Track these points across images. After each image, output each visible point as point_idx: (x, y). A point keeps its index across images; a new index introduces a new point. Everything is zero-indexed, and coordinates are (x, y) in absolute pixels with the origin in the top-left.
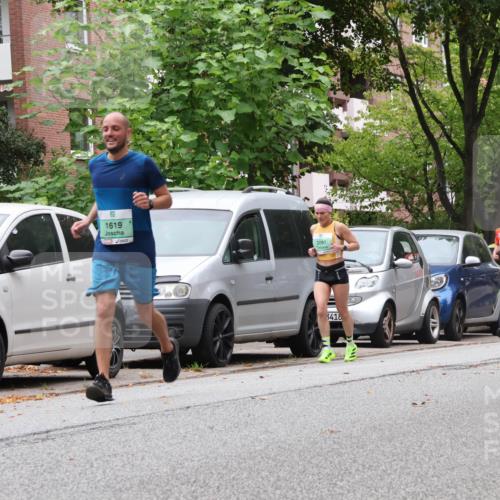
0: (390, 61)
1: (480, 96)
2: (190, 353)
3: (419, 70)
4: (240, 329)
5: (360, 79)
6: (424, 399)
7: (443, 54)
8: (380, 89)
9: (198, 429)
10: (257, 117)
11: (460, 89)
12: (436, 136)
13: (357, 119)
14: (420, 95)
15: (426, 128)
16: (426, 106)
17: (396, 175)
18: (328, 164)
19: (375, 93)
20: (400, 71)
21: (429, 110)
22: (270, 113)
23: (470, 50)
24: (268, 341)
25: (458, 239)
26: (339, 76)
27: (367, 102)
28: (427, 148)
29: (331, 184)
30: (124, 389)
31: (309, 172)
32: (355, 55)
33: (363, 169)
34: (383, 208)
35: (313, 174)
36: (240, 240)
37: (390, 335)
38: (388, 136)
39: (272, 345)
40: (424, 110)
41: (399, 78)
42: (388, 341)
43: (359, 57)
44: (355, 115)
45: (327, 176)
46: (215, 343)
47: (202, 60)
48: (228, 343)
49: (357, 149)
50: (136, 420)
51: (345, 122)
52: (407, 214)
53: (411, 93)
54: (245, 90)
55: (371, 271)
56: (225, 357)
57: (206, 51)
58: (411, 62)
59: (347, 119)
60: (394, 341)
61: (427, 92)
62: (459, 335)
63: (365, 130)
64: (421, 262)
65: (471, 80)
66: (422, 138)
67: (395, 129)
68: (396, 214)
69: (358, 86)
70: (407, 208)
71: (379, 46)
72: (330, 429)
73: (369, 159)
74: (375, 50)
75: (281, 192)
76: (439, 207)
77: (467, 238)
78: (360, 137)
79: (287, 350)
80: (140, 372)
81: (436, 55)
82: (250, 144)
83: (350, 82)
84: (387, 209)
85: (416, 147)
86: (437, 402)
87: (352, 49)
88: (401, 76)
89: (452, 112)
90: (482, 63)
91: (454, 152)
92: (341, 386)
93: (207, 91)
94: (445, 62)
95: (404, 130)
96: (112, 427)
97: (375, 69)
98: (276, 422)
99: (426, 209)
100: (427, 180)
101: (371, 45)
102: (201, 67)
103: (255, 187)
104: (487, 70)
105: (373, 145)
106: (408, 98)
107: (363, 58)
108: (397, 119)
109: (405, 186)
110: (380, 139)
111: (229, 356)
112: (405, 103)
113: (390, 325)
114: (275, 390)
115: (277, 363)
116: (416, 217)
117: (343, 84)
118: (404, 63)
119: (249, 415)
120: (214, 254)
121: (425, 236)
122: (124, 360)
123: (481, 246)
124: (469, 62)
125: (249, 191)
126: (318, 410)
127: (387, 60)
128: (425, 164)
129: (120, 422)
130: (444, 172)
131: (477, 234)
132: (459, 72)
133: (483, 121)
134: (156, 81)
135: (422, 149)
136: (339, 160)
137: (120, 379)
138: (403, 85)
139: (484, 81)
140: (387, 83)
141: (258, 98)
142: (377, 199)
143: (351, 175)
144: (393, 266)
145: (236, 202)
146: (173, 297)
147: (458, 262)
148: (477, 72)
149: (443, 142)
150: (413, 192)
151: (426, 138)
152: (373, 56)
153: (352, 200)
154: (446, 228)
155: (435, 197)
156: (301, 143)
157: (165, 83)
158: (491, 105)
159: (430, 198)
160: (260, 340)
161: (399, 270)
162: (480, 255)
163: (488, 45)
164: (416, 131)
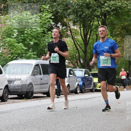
1: (88, 39)
2: (24, 96)
3: (74, 34)
4: (35, 91)
6: (76, 106)
7: (80, 30)
8: (66, 37)
9: (25, 113)
10: (38, 43)
11: (83, 38)
12: (78, 48)
14: (75, 39)
15: (76, 46)
20: (70, 34)
21: (77, 42)
22: (41, 42)
23: (85, 29)
24: (41, 93)
25: (83, 71)
28: (76, 51)
30: (9, 104)
36: (35, 71)
39: (42, 94)
40: (75, 42)
46: (29, 94)
47: (26, 30)
48: (33, 93)
50: (11, 111)
53: (73, 38)
54: (36, 37)
58: (73, 32)
60: (69, 93)
61: (76, 38)
62: (84, 92)
64: (75, 76)
65: (86, 36)
68: (70, 65)
69: (61, 37)
70: (72, 64)
72: (55, 113)
74: (65, 29)
76: (79, 64)
77: (85, 71)
79: (46, 95)
80: (13, 100)
81: (78, 30)
82: (37, 49)
84: (68, 64)
85: (74, 50)
87: (60, 28)
89: (81, 43)
90: (88, 32)
91: (82, 52)
92: (58, 103)
93: (27, 37)
94: (80, 32)
95: (71, 46)
96: (6, 113)
97: (64, 33)
99: (76, 64)
100: (76, 58)
102: (26, 32)
104: (89, 34)
106: (72, 40)
107: (62, 31)
108: (69, 44)
109: (71, 59)
111: (32, 97)
113: (68, 90)
114: (43, 104)
115: (43, 98)
116: (74, 66)
118: (71, 32)
119: (37, 110)
120: (29, 74)
121: (76, 70)
122: (9, 97)
123: (88, 72)
124: (85, 32)
125: (37, 60)
127: (67, 31)
128: (76, 54)
130: (80, 56)
131: (87, 70)
132: (83, 34)
133: (88, 45)
134: (16, 35)
137: (8, 102)
138: (71, 37)
139: (88, 36)
141: (39, 39)
145: (34, 62)
146: (20, 83)
147: (83, 76)
148: (87, 34)
149: (80, 49)
150: (73, 60)
151: (76, 48)
152: (64, 30)
154: (81, 68)
155: (78, 61)
157: (18, 35)
158: (90, 41)
159: (77, 62)
160: (40, 93)
161: (70, 78)
162: (88, 74)
163: (89, 28)
164: (74, 47)
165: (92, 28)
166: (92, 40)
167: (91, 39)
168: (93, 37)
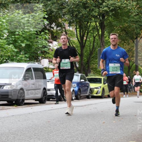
0: (63, 33)
1: (84, 41)
2: (14, 102)
3: (70, 35)
7: (75, 31)
10: (31, 45)
11: (80, 40)
13: (55, 46)
14: (70, 41)
16: (71, 44)
18: (48, 57)
19: (59, 40)
22: (34, 44)
23: (82, 31)
25: (79, 75)
26: (51, 36)
27: (57, 42)
29: (49, 62)
31: (43, 59)
39: (34, 100)
45: (48, 60)
46: (20, 100)
47: (17, 31)
48: (23, 100)
54: (28, 38)
56: (22, 103)
58: (68, 33)
59: (53, 46)
61: (72, 40)
62: (79, 99)
65: (82, 38)
69: (55, 38)
72: (48, 121)
74: (59, 30)
75: (37, 63)
77: (81, 75)
79: (38, 102)
81: (74, 32)
82: (29, 51)
87: (54, 29)
89: (77, 45)
90: (84, 34)
92: (51, 111)
93: (19, 39)
94: (76, 33)
98: (35, 119)
102: (17, 33)
107: (56, 32)
111: (24, 103)
114: (35, 112)
115: (35, 105)
117: (52, 38)
118: (66, 33)
119: (28, 118)
123: (84, 77)
124: (82, 33)
125: (29, 63)
131: (83, 74)
132: (79, 36)
133: (85, 47)
134: (6, 36)
136: (51, 56)
139: (85, 38)
141: (31, 40)
145: (25, 66)
147: (79, 81)
148: (84, 36)
156: (41, 52)
157: (9, 36)
158: (87, 44)
160: (31, 99)
162: (84, 80)
163: (86, 30)
165: (89, 30)
166: (89, 43)
167: (88, 41)
168: (90, 39)
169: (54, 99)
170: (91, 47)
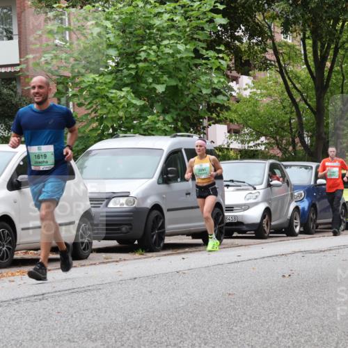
0: (267, 51)
1: (326, 74)
2: (136, 242)
3: (286, 57)
4: (169, 227)
5: (247, 63)
6: (290, 273)
7: (302, 47)
8: (260, 70)
9: (142, 293)
10: (180, 88)
11: (313, 69)
12: (297, 100)
13: (245, 89)
14: (287, 73)
15: (290, 95)
16: (291, 81)
17: (271, 126)
18: (226, 118)
19: (257, 72)
20: (274, 58)
21: (293, 83)
22: (188, 85)
23: (319, 44)
24: (188, 235)
25: (312, 168)
26: (233, 61)
27: (252, 78)
28: (291, 108)
29: (229, 132)
30: (93, 266)
31: (214, 123)
32: (244, 47)
33: (250, 122)
34: (263, 148)
35: (217, 125)
36: (169, 169)
37: (268, 231)
38: (266, 100)
39: (190, 237)
40: (289, 83)
41: (273, 63)
42: (266, 235)
43: (246, 49)
44: (244, 86)
45: (226, 127)
46: (153, 236)
47: (143, 51)
48: (162, 236)
49: (246, 109)
50: (101, 287)
51: (238, 91)
52: (279, 151)
53: (281, 72)
54: (171, 70)
55: (255, 189)
56: (159, 245)
57: (146, 45)
58: (281, 51)
59: (239, 89)
60: (270, 235)
61: (292, 71)
62: (313, 231)
63: (250, 97)
64: (288, 183)
65: (320, 63)
66: (288, 102)
67: (270, 96)
68: (271, 152)
69: (246, 67)
70: (278, 147)
71: (260, 41)
72: (229, 292)
73: (253, 116)
74: (257, 44)
75: (196, 137)
76: (299, 147)
77: (317, 167)
78: (247, 101)
79: (200, 241)
80: (104, 255)
81: (297, 47)
82: (174, 105)
83: (241, 65)
84: (265, 148)
85: (284, 107)
86: (298, 274)
87: (242, 43)
88: (274, 61)
89: (307, 85)
90: (327, 53)
91: (309, 111)
92: (236, 264)
93: (147, 71)
94: (303, 52)
95: (276, 96)
96: (85, 291)
97: (257, 57)
98: (193, 288)
99: (291, 148)
100: (291, 129)
101: (254, 41)
102: (143, 55)
103: (178, 134)
104: (330, 57)
105: (256, 106)
106: (279, 76)
107: (249, 49)
108: (271, 89)
109: (277, 133)
110: (260, 102)
111: (162, 245)
112: (277, 78)
113: (267, 225)
114: (192, 267)
115: (194, 249)
116: (284, 153)
117: (236, 66)
118: (276, 53)
119: (175, 284)
120: (152, 178)
121: (291, 166)
122: (93, 247)
124: (319, 52)
125: (175, 136)
126: (220, 280)
127: (265, 51)
128: (290, 119)
129: (90, 288)
130: (302, 124)
132: (312, 58)
133: (328, 91)
134: (114, 64)
135: (288, 109)
136: (234, 116)
137: (91, 260)
138: (276, 67)
139: (328, 64)
140: (265, 66)
141: (180, 76)
142: (259, 142)
143: (242, 126)
144: (269, 185)
145: (166, 144)
146: (125, 206)
147: (312, 183)
148: (324, 58)
149: (302, 104)
150: (282, 137)
151: (290, 101)
152: (256, 48)
153: (243, 142)
154: (304, 161)
155: (297, 140)
156: (208, 105)
157: (120, 66)
158: (333, 80)
159: (293, 141)
160: (183, 234)
161: (273, 188)
163: (331, 41)
164: (284, 97)
165: (341, 41)
166: (340, 77)
167: (338, 72)
168: (342, 68)
169: (245, 232)
170: (344, 88)
